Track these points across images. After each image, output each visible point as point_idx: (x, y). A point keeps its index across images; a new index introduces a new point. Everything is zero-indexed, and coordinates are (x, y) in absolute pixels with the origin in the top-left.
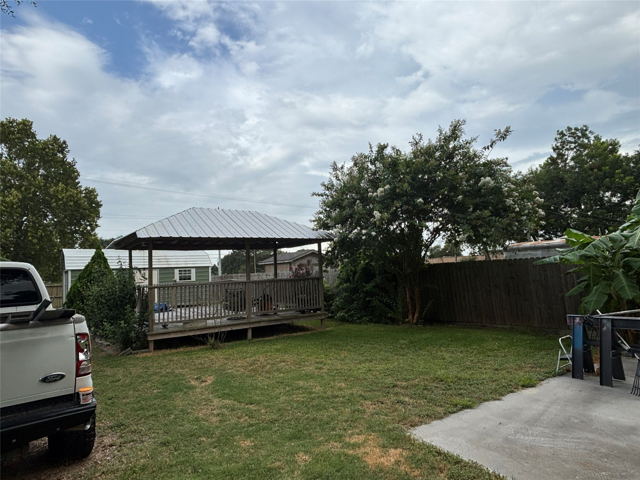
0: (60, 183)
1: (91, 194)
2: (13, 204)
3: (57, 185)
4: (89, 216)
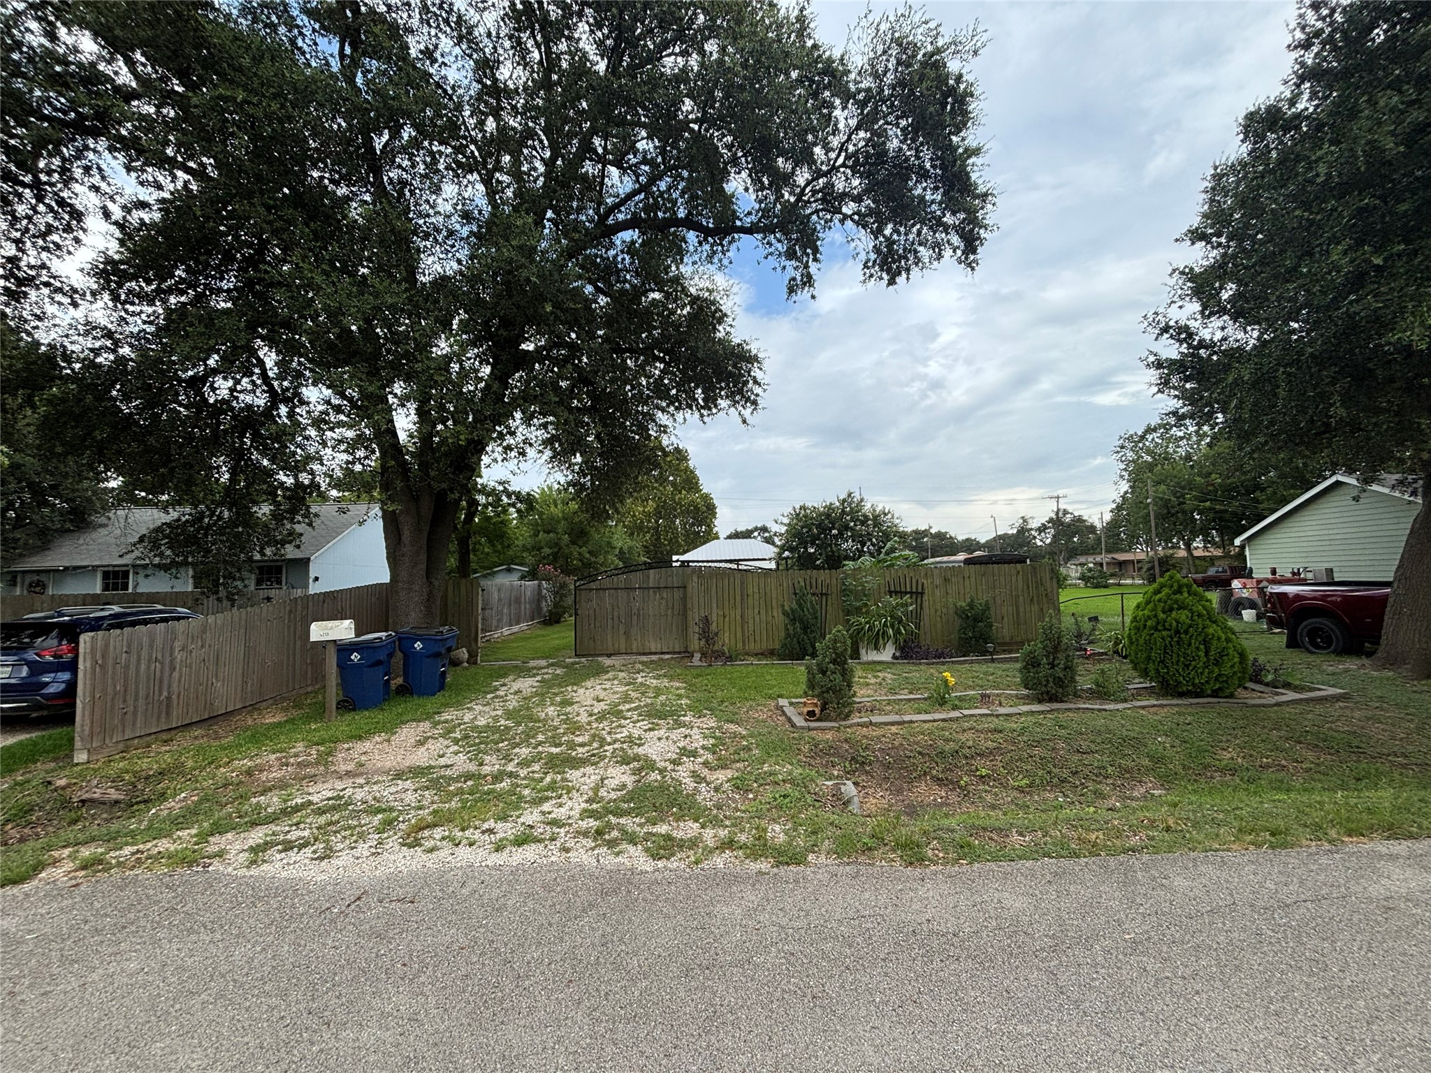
0: (683, 491)
3: (680, 493)
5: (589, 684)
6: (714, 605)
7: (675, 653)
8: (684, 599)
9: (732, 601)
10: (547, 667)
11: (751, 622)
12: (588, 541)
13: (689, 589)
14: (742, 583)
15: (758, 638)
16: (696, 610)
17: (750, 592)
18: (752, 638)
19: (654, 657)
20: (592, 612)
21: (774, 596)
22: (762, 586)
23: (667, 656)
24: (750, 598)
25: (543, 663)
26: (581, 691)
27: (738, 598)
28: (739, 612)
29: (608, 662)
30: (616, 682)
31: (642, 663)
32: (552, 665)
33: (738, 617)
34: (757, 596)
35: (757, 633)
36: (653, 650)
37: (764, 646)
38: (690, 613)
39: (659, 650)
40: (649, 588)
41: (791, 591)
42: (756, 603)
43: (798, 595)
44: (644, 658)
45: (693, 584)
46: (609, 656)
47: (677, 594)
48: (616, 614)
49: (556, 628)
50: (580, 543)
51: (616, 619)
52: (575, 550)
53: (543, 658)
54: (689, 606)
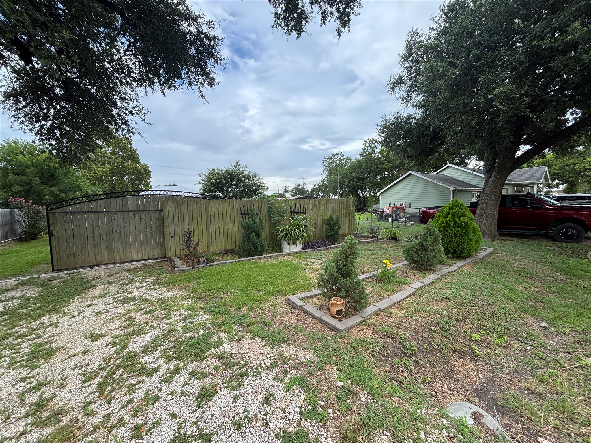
0: (129, 161)
1: (144, 166)
2: (107, 172)
3: (128, 162)
4: (145, 177)
5: (73, 307)
6: (186, 223)
7: (154, 259)
8: (161, 219)
9: (199, 220)
10: (16, 287)
11: (213, 233)
12: (57, 183)
13: (166, 212)
14: (207, 208)
15: (218, 243)
16: (172, 226)
17: (212, 213)
18: (214, 244)
19: (137, 264)
20: (69, 232)
21: (229, 216)
22: (220, 209)
23: (148, 262)
24: (213, 218)
25: (11, 282)
26: (64, 321)
27: (204, 218)
28: (204, 227)
29: (90, 273)
30: (109, 300)
31: (128, 271)
32: (23, 284)
33: (205, 230)
34: (217, 216)
35: (218, 240)
36: (135, 258)
37: (223, 248)
38: (166, 229)
39: (140, 257)
40: (129, 211)
41: (239, 212)
42: (217, 221)
43: (244, 214)
44: (127, 266)
45: (169, 209)
46: (92, 267)
47: (154, 216)
48: (97, 233)
49: (32, 244)
50: (51, 184)
51: (97, 237)
52: (45, 189)
53: (12, 276)
54: (166, 224)
